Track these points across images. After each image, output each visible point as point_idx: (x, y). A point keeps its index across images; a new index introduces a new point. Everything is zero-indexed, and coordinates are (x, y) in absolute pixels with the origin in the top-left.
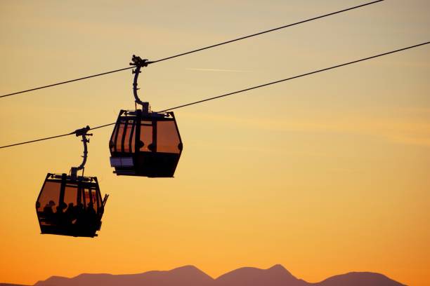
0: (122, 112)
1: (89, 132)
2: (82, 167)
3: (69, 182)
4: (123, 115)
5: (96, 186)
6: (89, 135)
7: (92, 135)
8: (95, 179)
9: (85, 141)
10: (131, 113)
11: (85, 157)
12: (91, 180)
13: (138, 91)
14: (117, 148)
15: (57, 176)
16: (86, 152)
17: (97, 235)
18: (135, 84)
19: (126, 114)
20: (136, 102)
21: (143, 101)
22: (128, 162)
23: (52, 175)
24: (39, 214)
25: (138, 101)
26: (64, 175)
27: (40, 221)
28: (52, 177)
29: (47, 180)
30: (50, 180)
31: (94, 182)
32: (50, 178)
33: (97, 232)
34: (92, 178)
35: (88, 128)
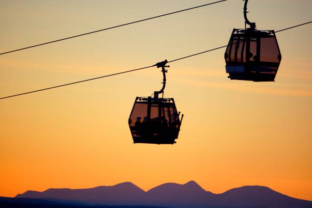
0: (234, 30)
1: (167, 65)
2: (162, 91)
3: (153, 103)
4: (235, 33)
5: (173, 105)
6: (166, 67)
7: (169, 66)
8: (172, 99)
9: (164, 71)
10: (242, 31)
11: (164, 83)
12: (169, 101)
13: (247, 14)
14: (232, 58)
15: (144, 99)
16: (165, 80)
17: (175, 142)
18: (245, 8)
19: (238, 32)
20: (246, 22)
21: (251, 22)
22: (241, 69)
23: (140, 98)
24: (132, 128)
25: (247, 22)
26: (150, 98)
27: (132, 133)
28: (140, 100)
29: (136, 102)
30: (138, 102)
31: (171, 102)
32: (138, 101)
33: (176, 140)
34: (170, 99)
35: (166, 62)
